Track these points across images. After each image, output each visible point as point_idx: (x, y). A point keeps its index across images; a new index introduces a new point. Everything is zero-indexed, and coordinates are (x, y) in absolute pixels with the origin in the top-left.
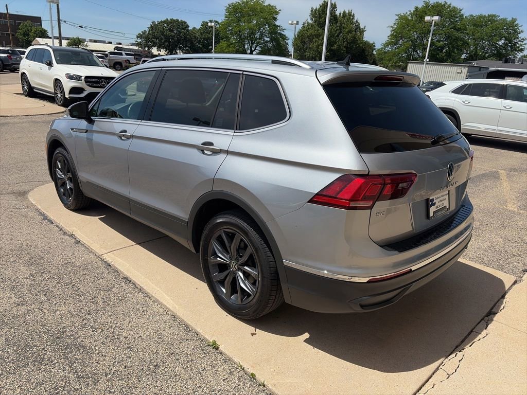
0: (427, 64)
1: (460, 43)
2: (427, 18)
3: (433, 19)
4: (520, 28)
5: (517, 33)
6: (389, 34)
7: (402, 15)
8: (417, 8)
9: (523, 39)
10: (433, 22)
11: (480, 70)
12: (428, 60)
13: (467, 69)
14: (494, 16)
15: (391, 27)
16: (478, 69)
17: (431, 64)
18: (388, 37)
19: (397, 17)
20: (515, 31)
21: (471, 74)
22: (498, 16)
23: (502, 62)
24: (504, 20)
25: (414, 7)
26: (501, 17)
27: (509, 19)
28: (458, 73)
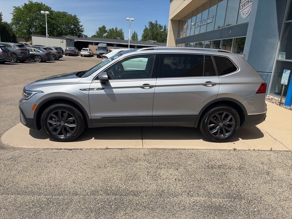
0: (48, 37)
1: (55, 26)
2: (42, 12)
3: (45, 12)
4: (79, 20)
5: (78, 22)
6: (12, 18)
7: (17, 7)
8: (25, 4)
9: (81, 26)
10: (46, 14)
11: (71, 41)
12: (48, 35)
13: (65, 40)
14: (66, 12)
15: (13, 14)
16: (70, 40)
17: (50, 37)
18: (12, 19)
19: (14, 8)
20: (77, 22)
21: (68, 43)
22: (68, 13)
23: (77, 37)
24: (71, 15)
25: (24, 3)
26: (69, 14)
27: (73, 15)
28: (62, 42)
